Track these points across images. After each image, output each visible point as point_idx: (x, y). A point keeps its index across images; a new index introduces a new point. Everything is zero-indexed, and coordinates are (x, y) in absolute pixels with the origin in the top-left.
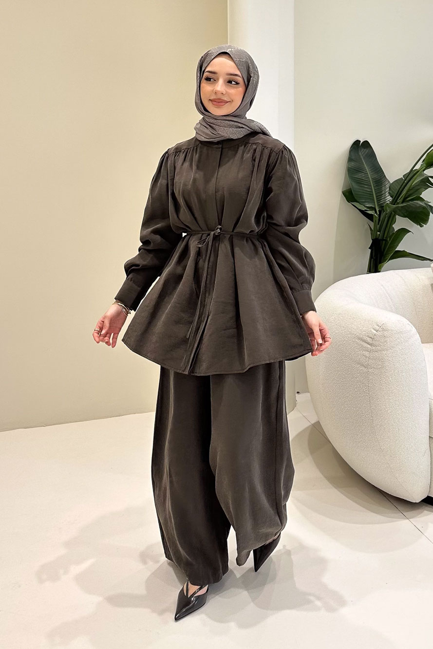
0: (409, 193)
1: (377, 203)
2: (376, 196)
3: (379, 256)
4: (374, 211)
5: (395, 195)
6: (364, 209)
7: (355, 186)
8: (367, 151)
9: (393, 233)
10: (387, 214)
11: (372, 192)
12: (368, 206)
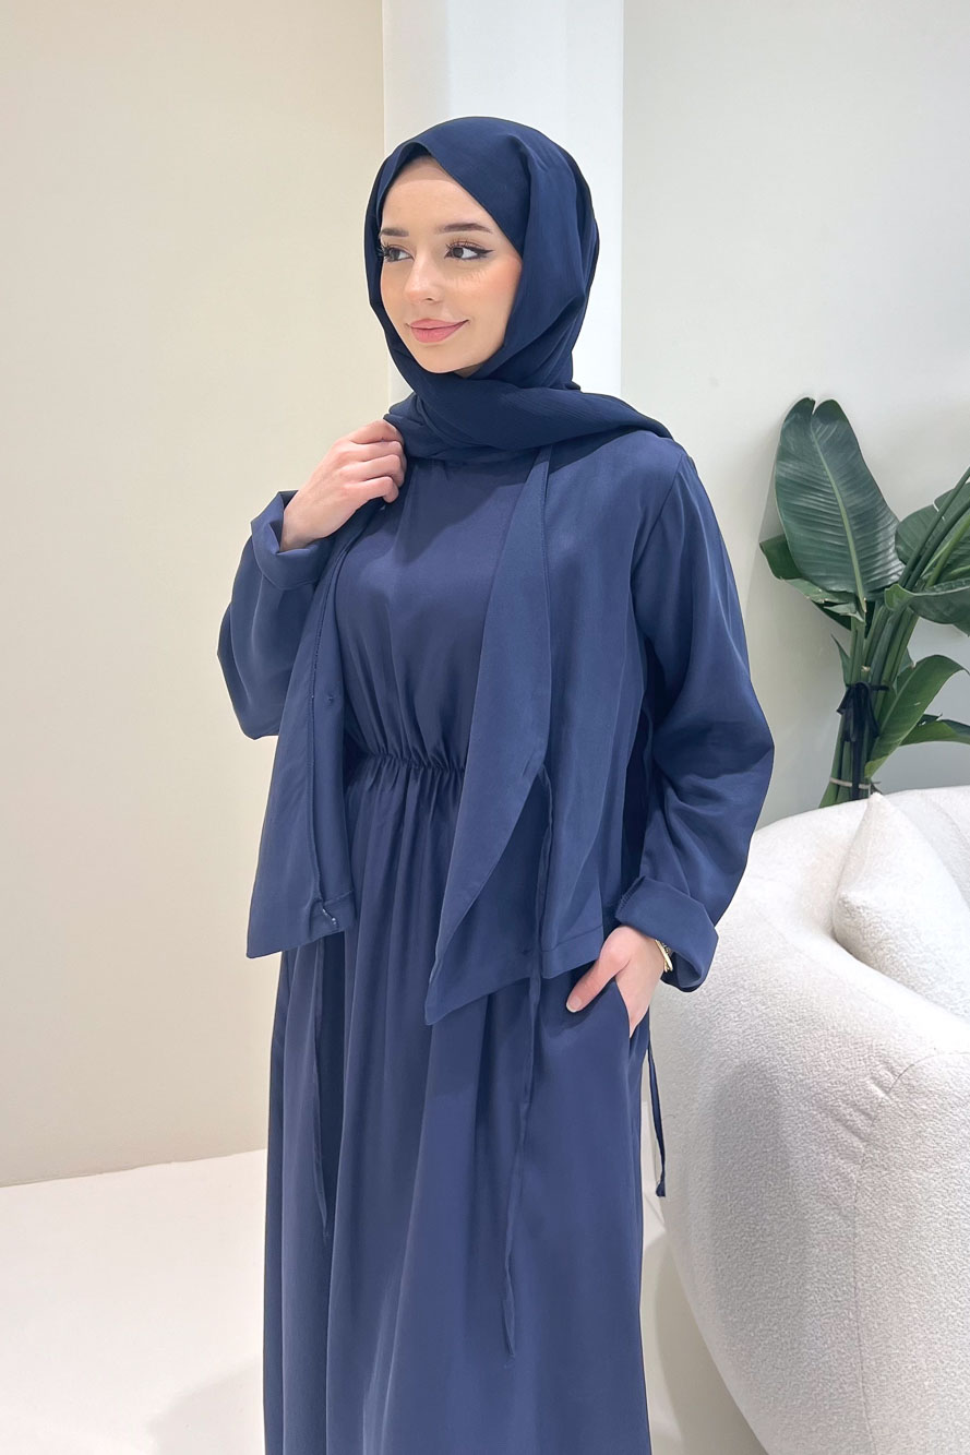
0: (957, 552)
1: (863, 580)
2: (860, 561)
3: (867, 731)
4: (853, 605)
5: (912, 558)
6: (824, 598)
7: (798, 535)
8: (833, 428)
9: (910, 668)
10: (888, 613)
11: (848, 548)
12: (834, 589)
